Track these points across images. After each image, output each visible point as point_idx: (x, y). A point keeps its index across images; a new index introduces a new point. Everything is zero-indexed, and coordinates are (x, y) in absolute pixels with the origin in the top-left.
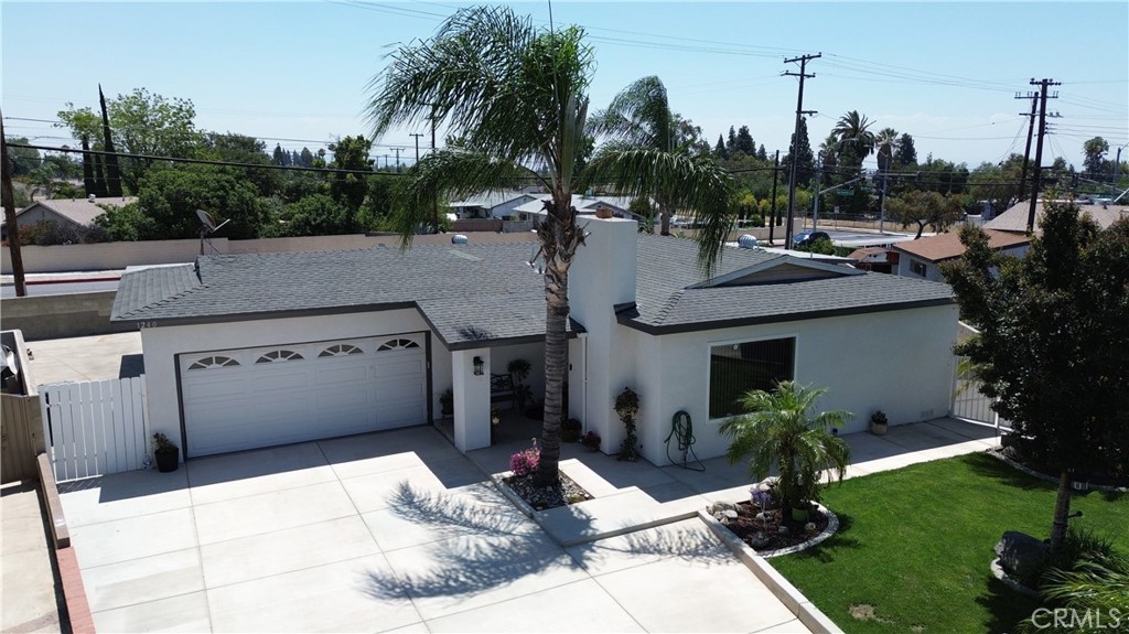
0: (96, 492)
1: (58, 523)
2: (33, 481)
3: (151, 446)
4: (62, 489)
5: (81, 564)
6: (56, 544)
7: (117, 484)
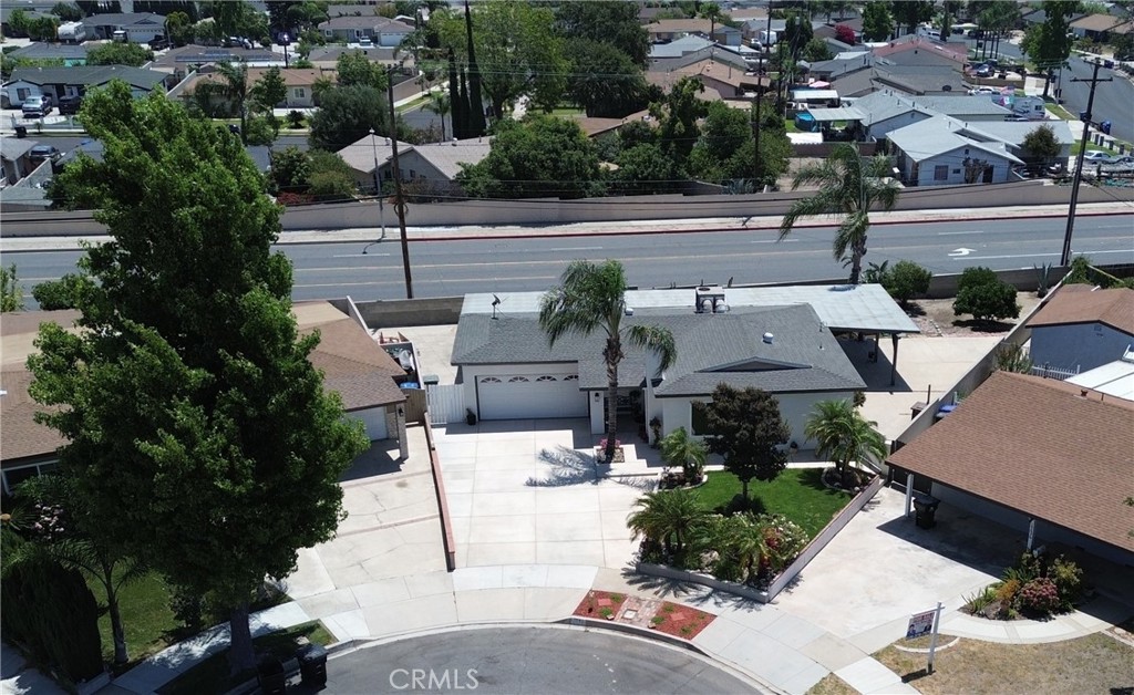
0: (444, 430)
1: (432, 442)
2: (423, 423)
3: (466, 414)
4: (433, 427)
5: (439, 457)
6: (431, 449)
7: (453, 428)
